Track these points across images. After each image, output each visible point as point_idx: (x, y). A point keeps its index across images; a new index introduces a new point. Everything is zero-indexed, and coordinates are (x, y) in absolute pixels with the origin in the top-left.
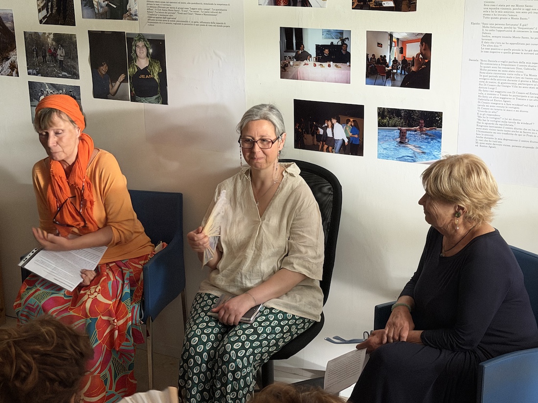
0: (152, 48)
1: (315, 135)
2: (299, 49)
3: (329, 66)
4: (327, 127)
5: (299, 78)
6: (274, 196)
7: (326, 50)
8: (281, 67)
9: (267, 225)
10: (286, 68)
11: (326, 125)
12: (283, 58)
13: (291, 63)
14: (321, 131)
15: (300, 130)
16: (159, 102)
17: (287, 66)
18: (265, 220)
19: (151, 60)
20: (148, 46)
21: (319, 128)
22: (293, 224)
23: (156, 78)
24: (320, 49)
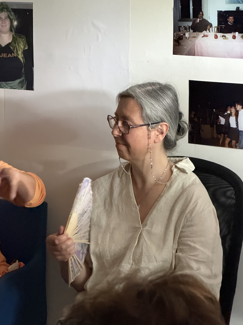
0: (18, 19)
1: (215, 126)
2: (197, 17)
3: (234, 37)
4: (230, 115)
5: (196, 53)
6: (160, 196)
7: (231, 18)
8: (174, 40)
9: (149, 233)
10: (180, 41)
11: (229, 112)
12: (177, 29)
13: (187, 35)
14: (223, 121)
15: (196, 119)
16: (22, 87)
17: (182, 39)
18: (147, 226)
19: (15, 34)
20: (11, 18)
21: (220, 117)
22: (181, 232)
23: (20, 56)
24: (222, 16)
